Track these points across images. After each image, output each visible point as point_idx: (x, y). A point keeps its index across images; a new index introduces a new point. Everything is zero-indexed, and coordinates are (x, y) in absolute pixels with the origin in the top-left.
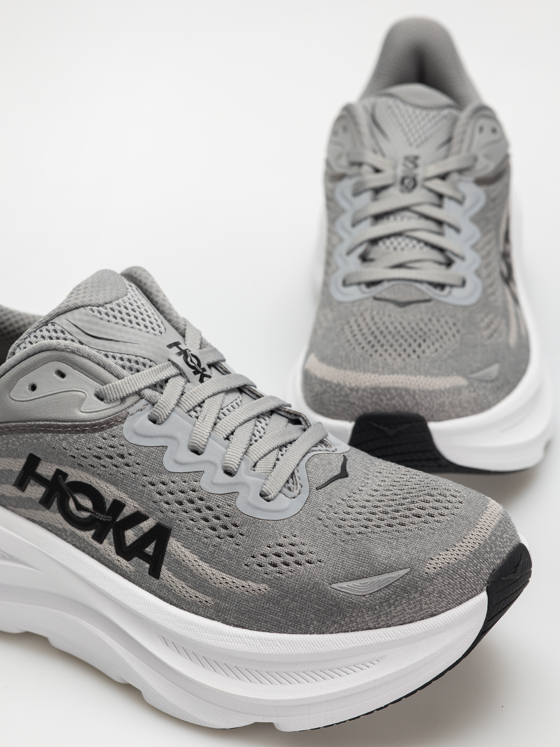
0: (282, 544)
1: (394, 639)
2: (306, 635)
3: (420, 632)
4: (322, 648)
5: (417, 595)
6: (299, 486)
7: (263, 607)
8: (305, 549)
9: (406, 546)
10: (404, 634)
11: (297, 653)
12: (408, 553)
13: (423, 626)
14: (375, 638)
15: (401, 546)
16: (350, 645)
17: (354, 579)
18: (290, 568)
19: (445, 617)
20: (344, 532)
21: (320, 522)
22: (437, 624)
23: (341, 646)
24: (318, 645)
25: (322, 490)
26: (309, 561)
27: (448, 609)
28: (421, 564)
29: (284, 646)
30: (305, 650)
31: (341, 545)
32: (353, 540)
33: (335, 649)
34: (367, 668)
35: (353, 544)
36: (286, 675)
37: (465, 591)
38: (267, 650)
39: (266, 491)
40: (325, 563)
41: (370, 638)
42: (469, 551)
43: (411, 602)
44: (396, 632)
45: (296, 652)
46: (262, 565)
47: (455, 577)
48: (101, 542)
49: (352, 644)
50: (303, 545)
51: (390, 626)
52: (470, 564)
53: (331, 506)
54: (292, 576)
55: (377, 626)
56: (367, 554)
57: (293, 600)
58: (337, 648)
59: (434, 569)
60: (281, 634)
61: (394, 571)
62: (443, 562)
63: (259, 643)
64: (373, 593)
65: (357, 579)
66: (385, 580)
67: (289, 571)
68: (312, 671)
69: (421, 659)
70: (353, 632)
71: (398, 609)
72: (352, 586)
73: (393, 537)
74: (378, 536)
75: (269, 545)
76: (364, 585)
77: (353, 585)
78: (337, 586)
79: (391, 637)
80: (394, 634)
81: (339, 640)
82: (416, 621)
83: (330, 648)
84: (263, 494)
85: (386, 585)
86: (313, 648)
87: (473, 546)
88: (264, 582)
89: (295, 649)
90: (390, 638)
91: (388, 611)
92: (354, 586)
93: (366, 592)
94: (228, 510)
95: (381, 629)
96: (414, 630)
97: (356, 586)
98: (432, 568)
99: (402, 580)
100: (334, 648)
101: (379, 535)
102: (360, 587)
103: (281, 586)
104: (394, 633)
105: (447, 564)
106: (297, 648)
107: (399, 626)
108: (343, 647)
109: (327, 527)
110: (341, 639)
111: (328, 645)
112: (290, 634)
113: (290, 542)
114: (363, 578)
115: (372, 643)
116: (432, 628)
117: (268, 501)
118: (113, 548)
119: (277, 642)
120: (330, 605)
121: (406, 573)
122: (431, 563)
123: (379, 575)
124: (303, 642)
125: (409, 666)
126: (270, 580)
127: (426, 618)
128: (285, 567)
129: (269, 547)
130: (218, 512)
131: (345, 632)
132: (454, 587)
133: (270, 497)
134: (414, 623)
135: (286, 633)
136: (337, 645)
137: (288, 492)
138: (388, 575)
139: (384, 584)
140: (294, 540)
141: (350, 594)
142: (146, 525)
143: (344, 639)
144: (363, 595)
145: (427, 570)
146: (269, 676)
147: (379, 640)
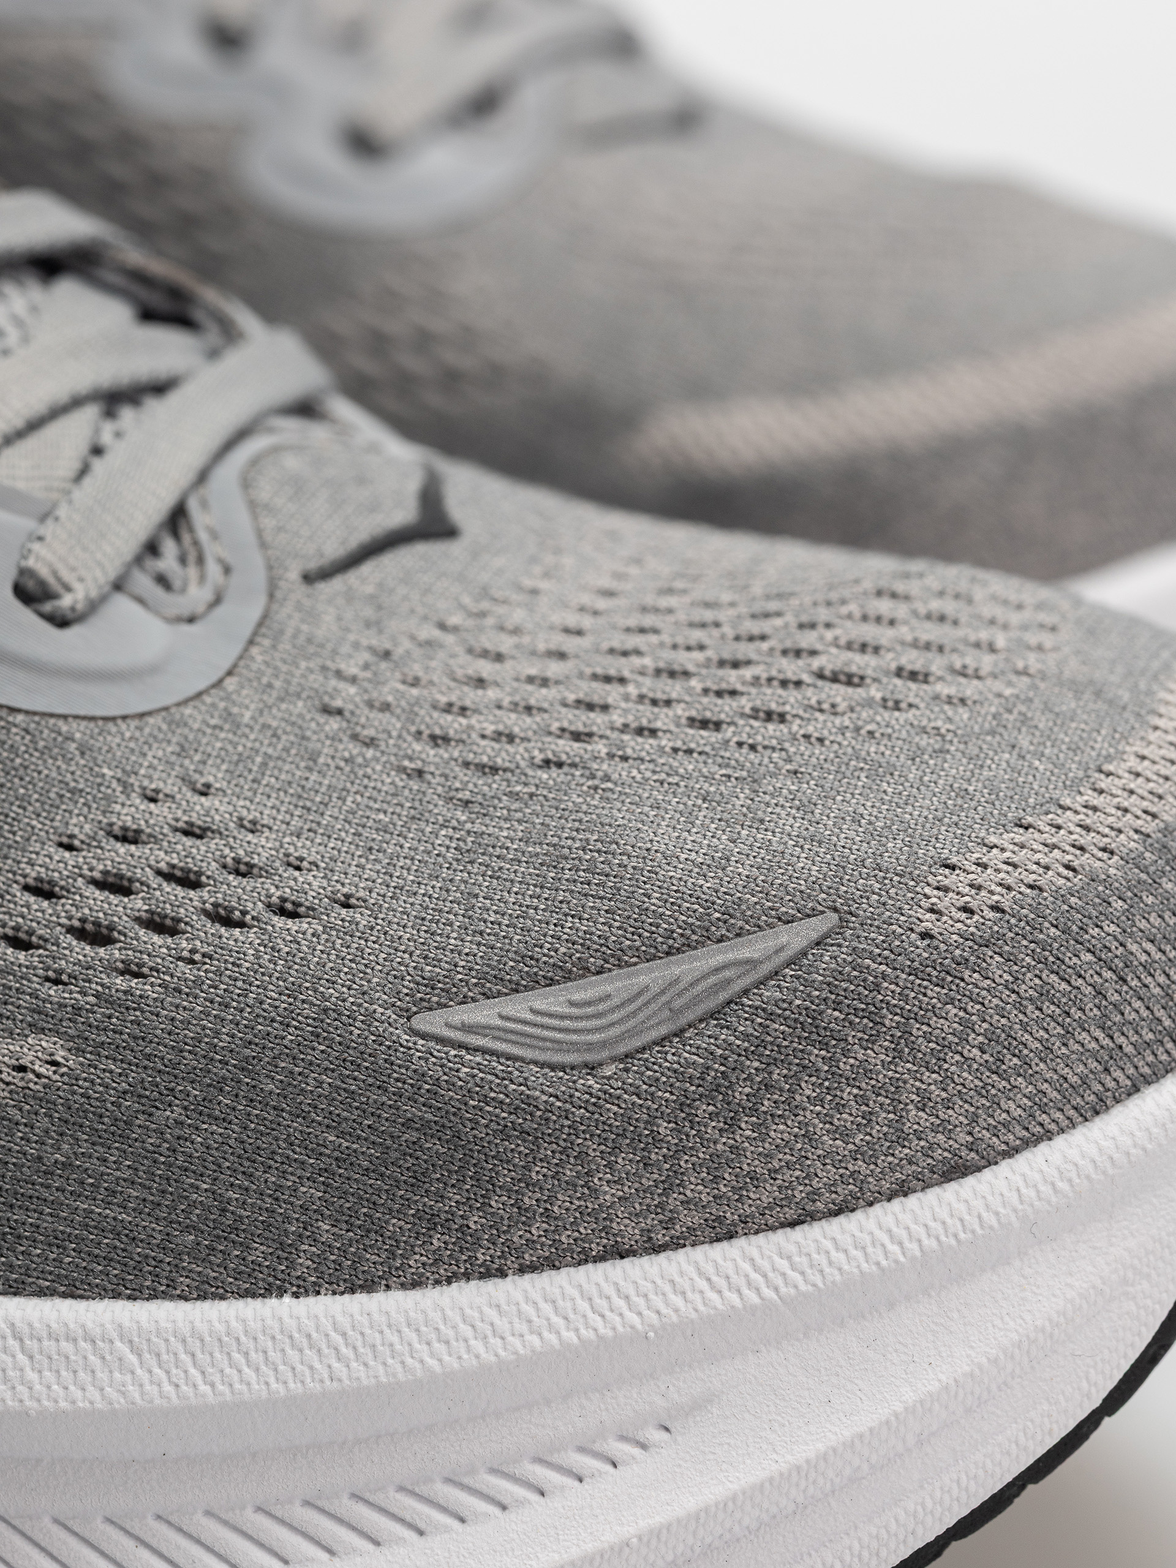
0: (138, 832)
1: (752, 1297)
2: (273, 1302)
3: (896, 1262)
4: (366, 1365)
5: (876, 1057)
6: (213, 569)
7: (40, 1158)
8: (261, 849)
9: (805, 808)
10: (809, 1271)
11: (228, 1397)
12: (820, 843)
13: (907, 1228)
14: (652, 1296)
15: (778, 810)
16: (516, 1342)
17: (535, 983)
18: (184, 944)
19: (1023, 1175)
20: (466, 764)
21: (334, 724)
22: (984, 1215)
23: (469, 1349)
24: (344, 1350)
25: (337, 584)
26: (289, 906)
27: (1037, 1140)
28: (892, 891)
29: (153, 1362)
30: (272, 1380)
31: (454, 823)
32: (515, 796)
33: (437, 1368)
34: (609, 1468)
35: (519, 815)
36: (163, 1528)
37: (1122, 1040)
38: (61, 1392)
39: (44, 572)
40: (374, 911)
41: (627, 1298)
42: (1136, 831)
43: (848, 1093)
44: (765, 1265)
45: (222, 1394)
46: (34, 939)
47: (1075, 960)
49: (528, 1337)
50: (252, 832)
51: (730, 1236)
52: (1144, 895)
53: (387, 655)
54: (198, 982)
55: (660, 1237)
56: (599, 851)
57: (202, 1110)
58: (446, 1358)
59: (963, 916)
60: (138, 1304)
61: (749, 933)
62: (1010, 881)
63: (20, 1356)
64: (643, 1049)
65: (552, 982)
66: (704, 977)
67: (180, 959)
68: (307, 1503)
69: (899, 1407)
70: (527, 1277)
71: (778, 1131)
72: (529, 1016)
73: (729, 771)
74: (648, 774)
75: (65, 840)
76: (589, 1010)
77: (533, 1011)
78: (442, 1022)
79: (739, 1291)
80: (754, 1276)
81: (458, 1319)
82: (871, 1204)
83: (409, 1361)
84: (30, 585)
85: (711, 1004)
86: (317, 1365)
87: (1153, 809)
88: (42, 1024)
89: (217, 1378)
90: (734, 1298)
91: (720, 1147)
92: (539, 1019)
93: (604, 1044)
95: (681, 1251)
96: (864, 1248)
97: (551, 1015)
98: (953, 909)
99: (798, 978)
100: (430, 1362)
101: (651, 766)
102: (567, 1023)
103: (135, 1038)
104: (756, 1269)
105: (1028, 891)
106: (228, 1371)
107: (780, 1232)
108: (477, 1357)
109: (371, 743)
110: (468, 1311)
111: (398, 1347)
112: (186, 1299)
113: (177, 820)
114: (583, 976)
115: (639, 1327)
116: (956, 1236)
117: (61, 622)
119: (118, 1344)
120: (408, 1124)
121: (814, 936)
122: (946, 882)
123: (668, 954)
124: (260, 1336)
125: (834, 1450)
126: (77, 1010)
127: (923, 1190)
128: (156, 939)
129: (70, 848)
131: (486, 1274)
132: (1068, 1014)
133: (66, 601)
134: (859, 1215)
135: (165, 1296)
136: (447, 1342)
137: (159, 592)
138: (720, 952)
139: (696, 1000)
140: (199, 809)
141: (515, 1058)
143: (487, 1310)
144: (586, 1066)
145: (929, 922)
146: (73, 1542)
147: (676, 1311)
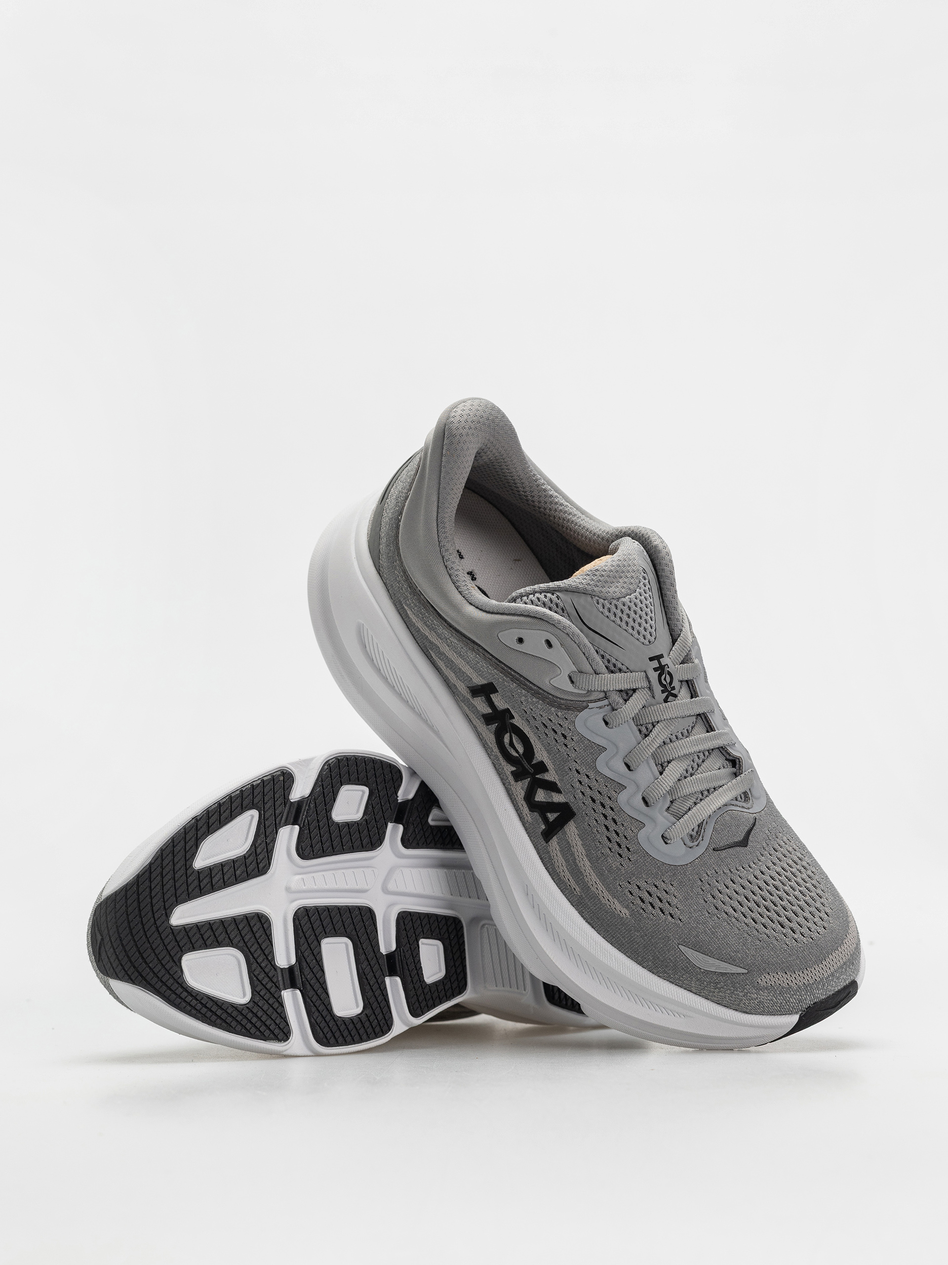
0: (658, 886)
6: (701, 838)
7: (616, 925)
8: (674, 901)
12: (754, 957)
17: (699, 952)
25: (718, 852)
26: (672, 915)
35: (715, 921)
39: (668, 834)
40: (684, 924)
42: (804, 983)
46: (633, 894)
48: (516, 781)
50: (675, 897)
53: (717, 873)
54: (652, 918)
61: (734, 965)
64: (708, 971)
65: (702, 953)
66: (724, 967)
67: (652, 912)
70: (676, 986)
72: (695, 956)
74: (739, 926)
75: (646, 881)
76: (705, 961)
78: (683, 948)
80: (707, 1007)
84: (665, 835)
85: (722, 972)
87: (809, 980)
88: (627, 907)
92: (697, 957)
93: (703, 967)
94: (629, 834)
97: (699, 958)
98: (764, 981)
99: (736, 976)
102: (700, 961)
103: (639, 920)
109: (703, 891)
113: (665, 888)
114: (707, 955)
117: (666, 843)
118: (523, 793)
120: (669, 959)
121: (743, 972)
123: (721, 960)
126: (633, 910)
128: (651, 907)
130: (621, 830)
133: (669, 841)
137: (689, 840)
138: (728, 965)
139: (721, 970)
140: (670, 889)
141: (690, 960)
142: (557, 798)
144: (699, 968)
145: (759, 981)
